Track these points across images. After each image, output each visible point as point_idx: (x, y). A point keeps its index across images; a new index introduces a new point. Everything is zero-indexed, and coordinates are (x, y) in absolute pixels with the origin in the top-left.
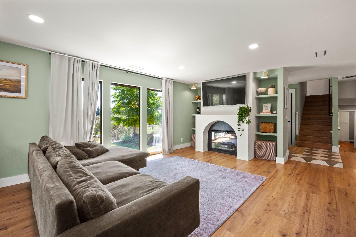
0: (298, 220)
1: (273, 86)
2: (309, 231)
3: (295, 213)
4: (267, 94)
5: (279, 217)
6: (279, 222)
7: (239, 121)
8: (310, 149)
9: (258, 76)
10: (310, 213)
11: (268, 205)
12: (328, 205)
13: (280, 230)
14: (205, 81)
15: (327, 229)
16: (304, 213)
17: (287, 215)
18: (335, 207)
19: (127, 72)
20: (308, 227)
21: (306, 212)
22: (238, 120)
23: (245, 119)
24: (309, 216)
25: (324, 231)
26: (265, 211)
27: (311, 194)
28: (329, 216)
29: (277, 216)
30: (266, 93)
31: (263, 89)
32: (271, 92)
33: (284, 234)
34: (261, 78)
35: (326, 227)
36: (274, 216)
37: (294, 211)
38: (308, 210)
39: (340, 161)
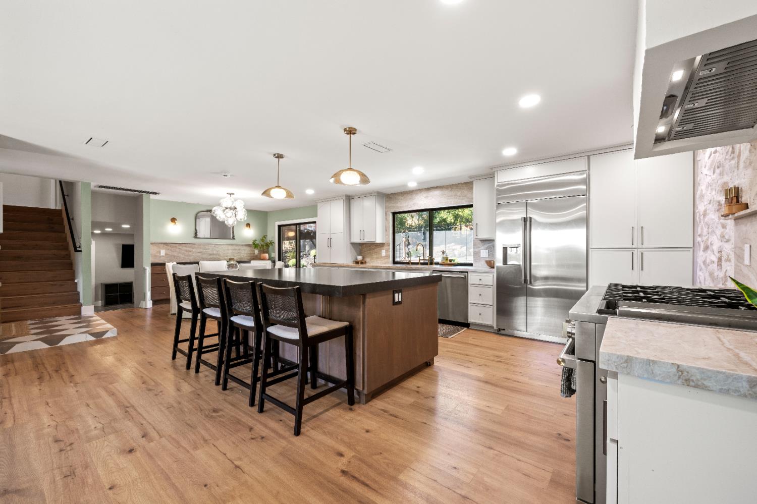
0: (129, 424)
2: (152, 423)
3: (115, 420)
5: (97, 441)
6: (106, 444)
8: (35, 322)
10: (133, 406)
11: (56, 441)
12: (143, 386)
13: (119, 452)
15: (168, 408)
16: (127, 412)
17: (106, 430)
18: (153, 384)
20: (148, 422)
21: (127, 409)
24: (136, 410)
25: (167, 412)
26: (63, 452)
27: (110, 386)
28: (156, 395)
29: (94, 442)
33: (128, 449)
35: (164, 407)
36: (87, 445)
37: (110, 419)
38: (128, 405)
39: (109, 326)
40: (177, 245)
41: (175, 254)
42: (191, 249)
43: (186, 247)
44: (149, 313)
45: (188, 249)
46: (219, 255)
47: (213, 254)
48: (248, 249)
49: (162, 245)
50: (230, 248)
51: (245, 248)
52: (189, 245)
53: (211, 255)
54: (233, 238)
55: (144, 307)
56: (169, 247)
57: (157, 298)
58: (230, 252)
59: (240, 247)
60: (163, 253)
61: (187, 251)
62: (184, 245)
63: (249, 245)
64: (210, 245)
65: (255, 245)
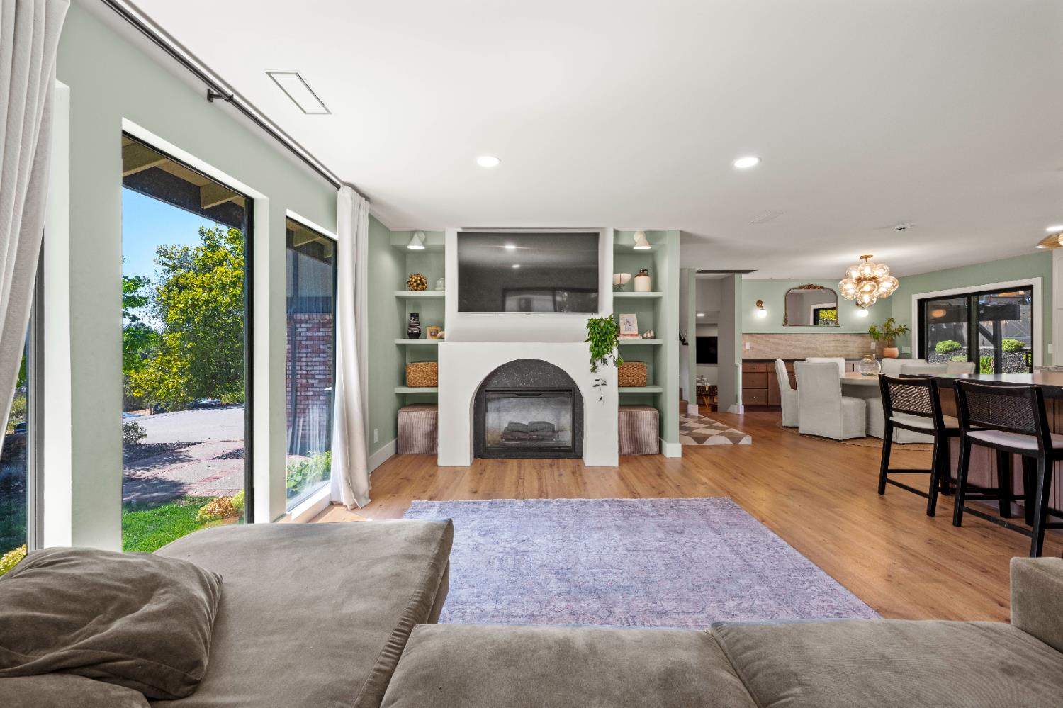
1: (646, 272)
4: (633, 290)
7: (593, 362)
9: (624, 241)
14: (463, 228)
19: (210, 97)
22: (590, 355)
23: (610, 354)
30: (631, 286)
31: (626, 276)
32: (642, 286)
34: (636, 248)
40: (763, 336)
41: (761, 347)
42: (780, 341)
43: (774, 338)
44: (741, 419)
45: (776, 341)
46: (816, 349)
47: (809, 348)
48: (859, 340)
49: (747, 336)
50: (832, 338)
51: (854, 338)
52: (777, 335)
53: (805, 349)
54: (837, 324)
55: (736, 412)
56: (754, 339)
57: (748, 403)
58: (832, 344)
59: (846, 338)
60: (748, 346)
61: (774, 343)
62: (772, 335)
63: (861, 335)
64: (804, 335)
65: (873, 333)
